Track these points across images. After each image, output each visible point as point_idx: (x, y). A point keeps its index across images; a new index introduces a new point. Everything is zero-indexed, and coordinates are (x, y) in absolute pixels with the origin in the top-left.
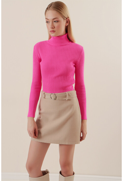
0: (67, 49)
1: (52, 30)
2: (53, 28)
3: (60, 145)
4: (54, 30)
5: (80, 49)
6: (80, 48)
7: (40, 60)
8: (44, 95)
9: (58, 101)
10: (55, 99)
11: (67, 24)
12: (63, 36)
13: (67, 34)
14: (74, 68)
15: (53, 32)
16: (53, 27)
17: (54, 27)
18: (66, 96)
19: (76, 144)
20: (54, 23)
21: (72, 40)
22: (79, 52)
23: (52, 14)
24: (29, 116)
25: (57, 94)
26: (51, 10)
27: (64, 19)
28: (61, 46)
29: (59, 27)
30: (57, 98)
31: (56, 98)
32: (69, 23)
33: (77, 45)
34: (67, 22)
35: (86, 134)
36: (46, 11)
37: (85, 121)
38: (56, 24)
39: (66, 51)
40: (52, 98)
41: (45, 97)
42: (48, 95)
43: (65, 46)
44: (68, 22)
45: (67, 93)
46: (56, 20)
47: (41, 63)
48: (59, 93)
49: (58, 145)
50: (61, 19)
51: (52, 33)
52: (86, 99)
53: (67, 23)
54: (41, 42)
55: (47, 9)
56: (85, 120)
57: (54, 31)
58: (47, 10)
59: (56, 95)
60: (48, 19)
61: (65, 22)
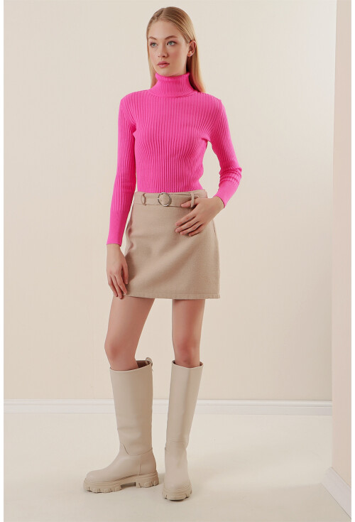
1: (163, 60)
2: (164, 57)
3: (176, 301)
4: (168, 61)
6: (216, 103)
7: (133, 129)
8: (143, 199)
9: (175, 208)
10: (168, 205)
11: (191, 54)
12: (181, 76)
13: (189, 74)
15: (164, 65)
16: (166, 55)
17: (168, 56)
18: (190, 199)
19: (206, 300)
20: (168, 47)
21: (199, 88)
22: (215, 110)
23: (162, 30)
24: (109, 242)
25: (173, 195)
26: (162, 20)
27: (187, 42)
29: (177, 55)
30: (172, 202)
31: (170, 202)
32: (194, 51)
33: (210, 98)
34: (191, 49)
36: (151, 22)
38: (170, 49)
40: (162, 203)
41: (145, 201)
42: (152, 198)
43: (184, 98)
44: (193, 48)
45: (192, 193)
46: (171, 41)
47: (134, 134)
49: (171, 300)
50: (181, 40)
51: (163, 68)
53: (191, 52)
54: (135, 93)
55: (153, 18)
57: (166, 64)
58: (154, 21)
59: (171, 197)
60: (155, 39)
61: (188, 49)
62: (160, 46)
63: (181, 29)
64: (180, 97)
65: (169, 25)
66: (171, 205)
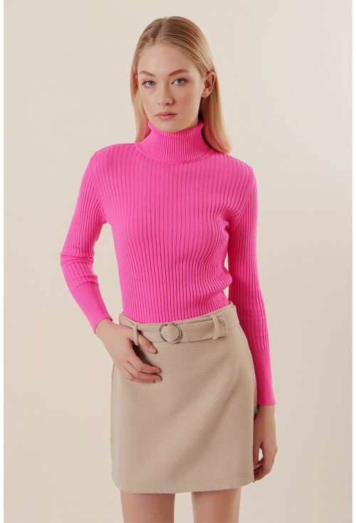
0: (202, 174)
1: (166, 109)
2: (168, 104)
3: (197, 495)
4: (173, 110)
5: (244, 176)
6: (244, 171)
9: (189, 344)
10: (178, 340)
11: (208, 92)
12: (189, 129)
14: (227, 236)
15: (167, 117)
16: (171, 102)
17: (174, 102)
18: (211, 327)
20: (174, 88)
22: (242, 185)
25: (184, 324)
27: (202, 76)
28: (184, 163)
29: (187, 100)
30: (184, 336)
31: (180, 337)
32: (212, 87)
34: (207, 85)
35: (276, 451)
37: (267, 408)
38: (178, 91)
39: (199, 181)
40: (167, 338)
42: (150, 330)
43: (194, 163)
44: (212, 84)
45: (213, 315)
46: (179, 78)
48: (187, 321)
49: (190, 493)
50: (194, 74)
51: (166, 120)
52: (267, 336)
53: (207, 90)
56: (271, 407)
57: (171, 115)
59: (181, 327)
60: (151, 75)
61: (203, 86)
62: (161, 86)
63: (194, 57)
64: (188, 162)
65: (175, 52)
66: (183, 340)
